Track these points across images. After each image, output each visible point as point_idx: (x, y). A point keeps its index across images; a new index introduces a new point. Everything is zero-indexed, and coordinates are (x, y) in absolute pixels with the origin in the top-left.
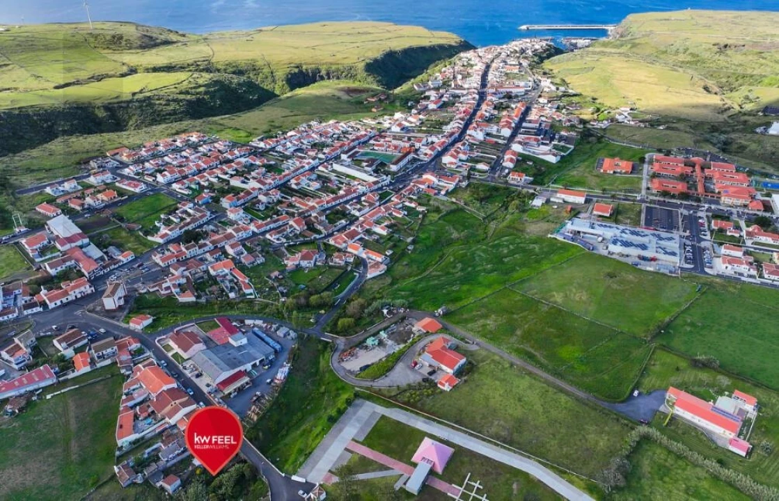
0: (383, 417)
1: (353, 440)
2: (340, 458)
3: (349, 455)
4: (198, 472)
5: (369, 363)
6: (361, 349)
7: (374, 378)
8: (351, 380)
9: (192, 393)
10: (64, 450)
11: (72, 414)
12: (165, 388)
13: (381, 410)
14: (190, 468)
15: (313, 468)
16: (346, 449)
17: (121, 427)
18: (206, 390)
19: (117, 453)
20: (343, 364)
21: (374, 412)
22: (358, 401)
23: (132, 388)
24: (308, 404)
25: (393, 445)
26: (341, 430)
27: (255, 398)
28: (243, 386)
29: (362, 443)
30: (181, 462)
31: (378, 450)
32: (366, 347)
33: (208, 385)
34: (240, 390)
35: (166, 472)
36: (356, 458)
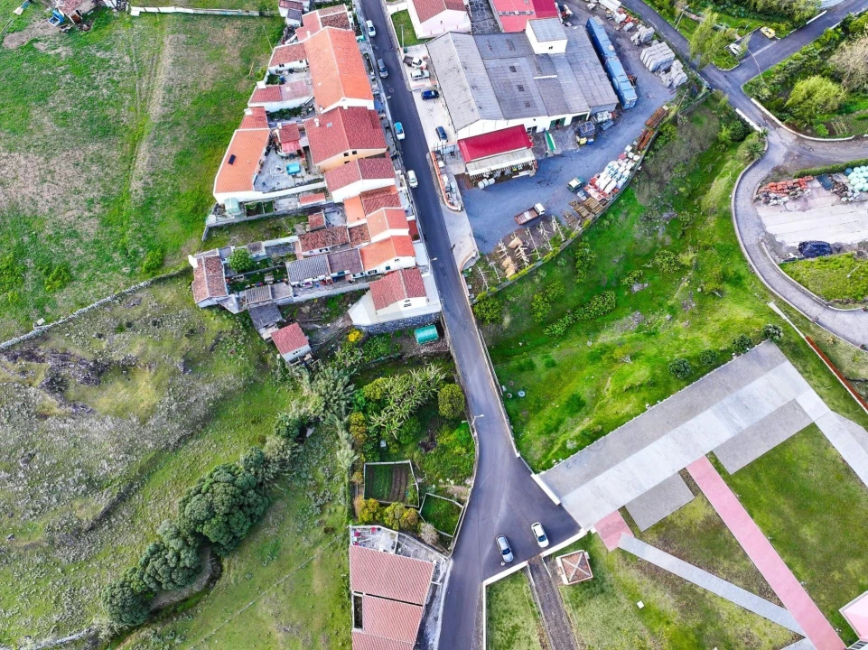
0: (812, 431)
1: (712, 456)
2: (661, 490)
3: (686, 496)
4: (352, 337)
5: (831, 240)
6: (826, 187)
7: (831, 299)
8: (765, 268)
9: (401, 136)
10: (124, 159)
11: (162, 78)
12: (348, 103)
13: (814, 407)
14: (340, 324)
15: (589, 476)
16: (685, 475)
17: (232, 160)
18: (433, 142)
19: (212, 220)
20: (764, 212)
21: (794, 405)
22: (766, 349)
23: (288, 66)
24: (639, 279)
25: (808, 533)
26: (692, 411)
27: (528, 216)
28: (514, 171)
29: (730, 480)
30: (326, 301)
31: (762, 525)
32: (842, 191)
33: (442, 134)
34: (504, 179)
35: (289, 313)
36: (699, 514)
